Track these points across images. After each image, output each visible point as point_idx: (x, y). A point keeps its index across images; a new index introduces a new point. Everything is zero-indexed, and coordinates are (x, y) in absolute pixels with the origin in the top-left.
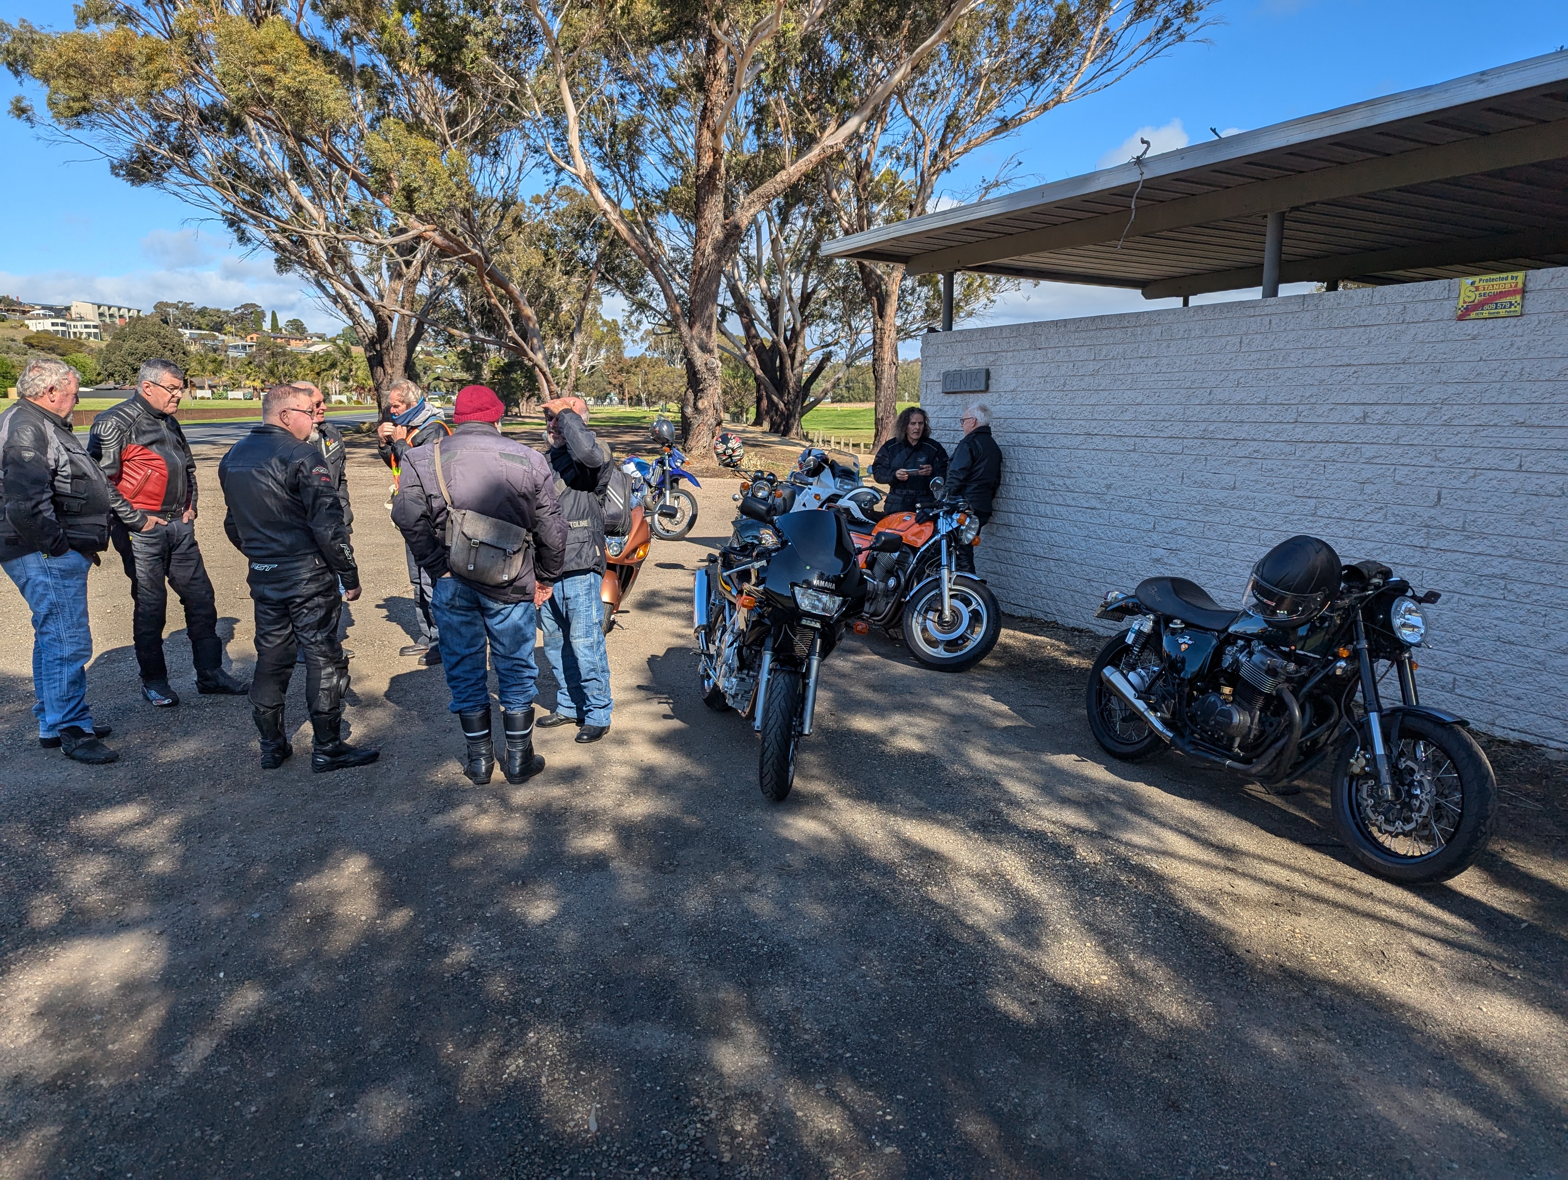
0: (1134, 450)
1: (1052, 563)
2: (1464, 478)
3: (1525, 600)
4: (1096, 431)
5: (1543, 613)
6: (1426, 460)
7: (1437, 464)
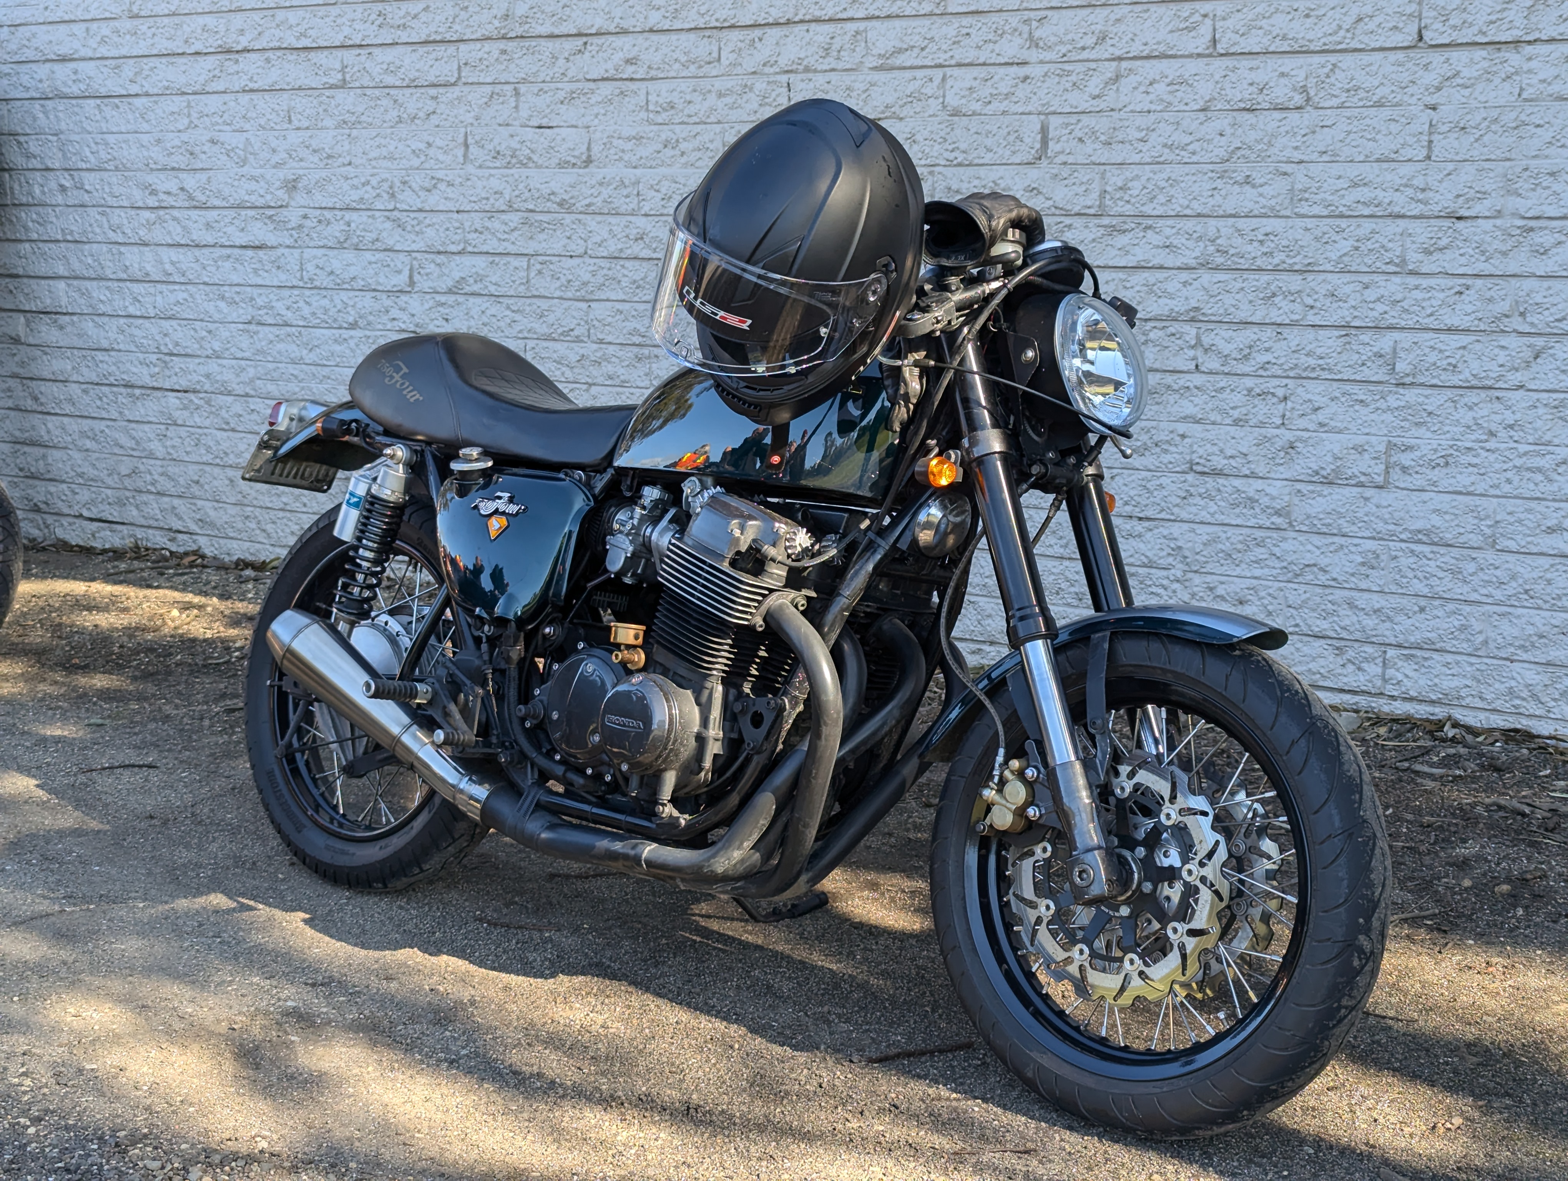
0: (343, 85)
1: (173, 400)
2: (1094, 85)
3: (1241, 368)
4: (244, 42)
5: (1280, 392)
6: (1011, 48)
7: (1033, 55)
